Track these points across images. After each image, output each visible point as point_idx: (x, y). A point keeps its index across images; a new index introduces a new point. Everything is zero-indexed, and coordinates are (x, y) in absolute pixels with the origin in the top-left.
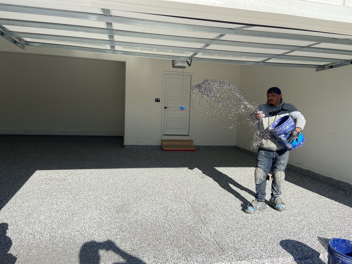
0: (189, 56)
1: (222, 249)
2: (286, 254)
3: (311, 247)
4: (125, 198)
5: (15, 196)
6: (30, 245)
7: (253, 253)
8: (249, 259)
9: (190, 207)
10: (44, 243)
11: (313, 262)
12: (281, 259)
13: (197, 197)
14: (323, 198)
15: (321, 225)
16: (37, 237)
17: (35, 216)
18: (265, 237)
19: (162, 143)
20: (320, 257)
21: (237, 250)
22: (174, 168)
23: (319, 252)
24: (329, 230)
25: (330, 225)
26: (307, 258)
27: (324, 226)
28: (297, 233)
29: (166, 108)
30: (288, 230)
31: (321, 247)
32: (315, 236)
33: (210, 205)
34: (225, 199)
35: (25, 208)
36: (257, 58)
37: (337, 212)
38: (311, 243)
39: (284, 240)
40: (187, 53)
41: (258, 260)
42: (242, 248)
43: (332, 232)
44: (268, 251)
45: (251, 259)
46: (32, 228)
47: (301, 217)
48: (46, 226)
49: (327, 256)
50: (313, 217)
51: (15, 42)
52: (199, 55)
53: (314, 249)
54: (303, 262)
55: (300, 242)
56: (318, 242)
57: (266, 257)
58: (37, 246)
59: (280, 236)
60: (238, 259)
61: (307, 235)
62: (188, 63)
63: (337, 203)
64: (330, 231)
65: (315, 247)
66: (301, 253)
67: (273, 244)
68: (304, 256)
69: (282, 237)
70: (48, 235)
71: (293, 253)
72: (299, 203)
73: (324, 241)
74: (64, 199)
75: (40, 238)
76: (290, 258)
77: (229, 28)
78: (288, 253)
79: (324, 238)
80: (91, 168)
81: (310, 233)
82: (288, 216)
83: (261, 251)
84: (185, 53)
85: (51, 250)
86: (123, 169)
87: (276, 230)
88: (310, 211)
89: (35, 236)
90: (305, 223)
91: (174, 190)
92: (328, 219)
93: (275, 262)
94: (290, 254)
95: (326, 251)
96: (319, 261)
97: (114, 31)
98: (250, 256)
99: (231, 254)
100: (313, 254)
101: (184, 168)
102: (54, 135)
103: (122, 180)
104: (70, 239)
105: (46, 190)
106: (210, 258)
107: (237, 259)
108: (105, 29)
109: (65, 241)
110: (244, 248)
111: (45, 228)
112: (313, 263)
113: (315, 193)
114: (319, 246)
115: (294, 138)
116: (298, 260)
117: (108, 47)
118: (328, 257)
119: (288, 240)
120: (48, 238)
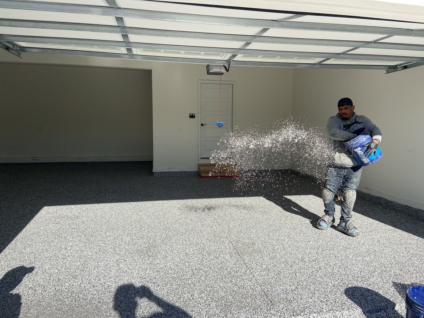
0: (226, 59)
1: (271, 302)
2: (353, 306)
3: (384, 296)
4: (152, 238)
5: (15, 239)
6: (29, 303)
7: (311, 306)
8: (305, 313)
9: (232, 248)
10: (47, 300)
11: (387, 315)
12: (346, 312)
13: (242, 235)
14: (398, 232)
15: (396, 266)
16: (39, 292)
17: (37, 265)
18: (325, 284)
19: (199, 168)
20: (396, 308)
21: (290, 302)
22: (214, 199)
23: (395, 302)
24: (406, 273)
25: (407, 266)
26: (380, 310)
27: (400, 268)
28: (366, 277)
29: (203, 125)
30: (355, 274)
31: (397, 295)
32: (388, 281)
33: (256, 245)
34: (276, 236)
35: (26, 254)
36: (312, 58)
37: (417, 249)
38: (384, 290)
39: (350, 288)
40: (223, 54)
41: (316, 314)
42: (297, 299)
43: (410, 276)
44: (330, 303)
45: (309, 314)
46: (34, 280)
47: (372, 257)
48: (51, 277)
49: (405, 306)
50: (386, 256)
51: (7, 48)
52: (239, 58)
53: (388, 298)
54: (374, 316)
55: (370, 290)
56: (393, 289)
57: (327, 310)
58: (37, 303)
59: (345, 282)
60: (292, 314)
61: (379, 279)
62: (225, 68)
63: (416, 237)
64: (408, 274)
65: (389, 296)
66: (371, 304)
67: (336, 293)
68: (375, 308)
69: (348, 283)
70: (52, 288)
71: (361, 304)
72: (369, 239)
73: (401, 288)
74: (75, 241)
75: (43, 293)
76: (358, 310)
77: (273, 20)
78: (355, 304)
79: (400, 284)
80: (111, 201)
81: (383, 277)
82: (354, 256)
83: (321, 303)
84: (221, 55)
85: (54, 309)
86: (151, 202)
87: (340, 275)
88: (382, 248)
89: (36, 291)
90: (376, 265)
91: (212, 227)
92: (405, 258)
93: (339, 316)
94: (358, 305)
95: (403, 300)
96: (394, 313)
97: (127, 29)
98: (306, 310)
99: (282, 308)
100: (386, 305)
101: (225, 198)
102: (68, 162)
103: (149, 216)
104: (80, 294)
105: (54, 231)
106: (255, 314)
107: (290, 315)
108: (116, 26)
109: (73, 297)
110: (299, 300)
111: (50, 280)
112: (387, 317)
113: (388, 225)
114: (395, 294)
115: (372, 151)
116: (368, 313)
117: (123, 51)
118: (405, 308)
119: (354, 287)
120: (52, 293)
